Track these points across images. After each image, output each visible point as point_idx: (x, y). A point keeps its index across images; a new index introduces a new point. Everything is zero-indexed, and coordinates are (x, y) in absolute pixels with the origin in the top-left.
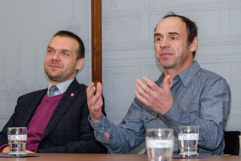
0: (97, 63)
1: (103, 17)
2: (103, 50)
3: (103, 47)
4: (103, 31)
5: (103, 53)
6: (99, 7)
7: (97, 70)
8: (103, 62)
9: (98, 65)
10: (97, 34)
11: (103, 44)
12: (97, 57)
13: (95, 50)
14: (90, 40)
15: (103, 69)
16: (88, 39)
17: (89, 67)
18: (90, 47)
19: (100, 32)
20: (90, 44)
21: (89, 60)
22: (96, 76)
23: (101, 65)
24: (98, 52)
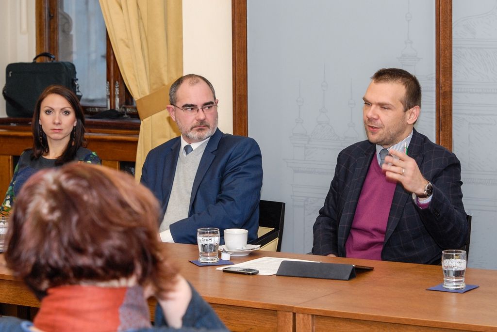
0: (444, 107)
1: (454, 46)
2: (454, 90)
3: (454, 86)
4: (454, 65)
5: (454, 94)
6: (448, 32)
7: (444, 117)
8: (454, 107)
9: (446, 110)
10: (444, 68)
11: (454, 83)
12: (444, 99)
13: (442, 90)
14: (434, 75)
15: (454, 115)
16: (432, 74)
17: (432, 112)
18: (434, 85)
19: (449, 66)
20: (434, 82)
21: (433, 102)
22: (443, 124)
23: (451, 110)
24: (445, 92)
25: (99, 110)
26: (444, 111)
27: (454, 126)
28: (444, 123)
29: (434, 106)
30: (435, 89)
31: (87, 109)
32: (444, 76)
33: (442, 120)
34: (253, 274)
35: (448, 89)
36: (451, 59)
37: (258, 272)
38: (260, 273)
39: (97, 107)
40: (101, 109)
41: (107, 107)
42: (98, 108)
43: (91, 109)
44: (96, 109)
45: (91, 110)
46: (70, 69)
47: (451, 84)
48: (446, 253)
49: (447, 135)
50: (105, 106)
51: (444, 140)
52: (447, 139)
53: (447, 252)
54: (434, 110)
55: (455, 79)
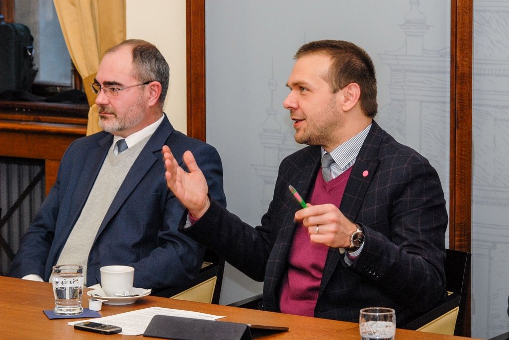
0: (461, 95)
1: (475, 8)
2: (474, 72)
3: (474, 66)
4: (475, 35)
5: (474, 77)
7: (462, 109)
8: (475, 95)
9: (464, 100)
10: (462, 40)
11: (474, 61)
12: (462, 83)
13: (459, 71)
14: (448, 50)
15: (475, 108)
16: (445, 49)
17: (444, 103)
18: (448, 64)
19: (468, 38)
20: (448, 59)
21: (445, 88)
22: (460, 119)
23: (470, 100)
24: (463, 75)
25: (61, 90)
26: (462, 100)
27: (474, 123)
28: (462, 117)
29: (448, 94)
30: (448, 69)
31: (46, 89)
32: (462, 51)
33: (459, 115)
34: (112, 333)
35: (466, 70)
36: (471, 28)
37: (120, 331)
38: (124, 333)
39: (59, 86)
40: (63, 89)
41: (71, 87)
42: (61, 88)
43: (51, 88)
44: (58, 88)
45: (51, 91)
46: (22, 33)
47: (471, 63)
48: (364, 313)
49: (465, 136)
50: (70, 85)
51: (462, 142)
52: (465, 141)
53: (366, 311)
54: (448, 99)
55: (476, 56)
